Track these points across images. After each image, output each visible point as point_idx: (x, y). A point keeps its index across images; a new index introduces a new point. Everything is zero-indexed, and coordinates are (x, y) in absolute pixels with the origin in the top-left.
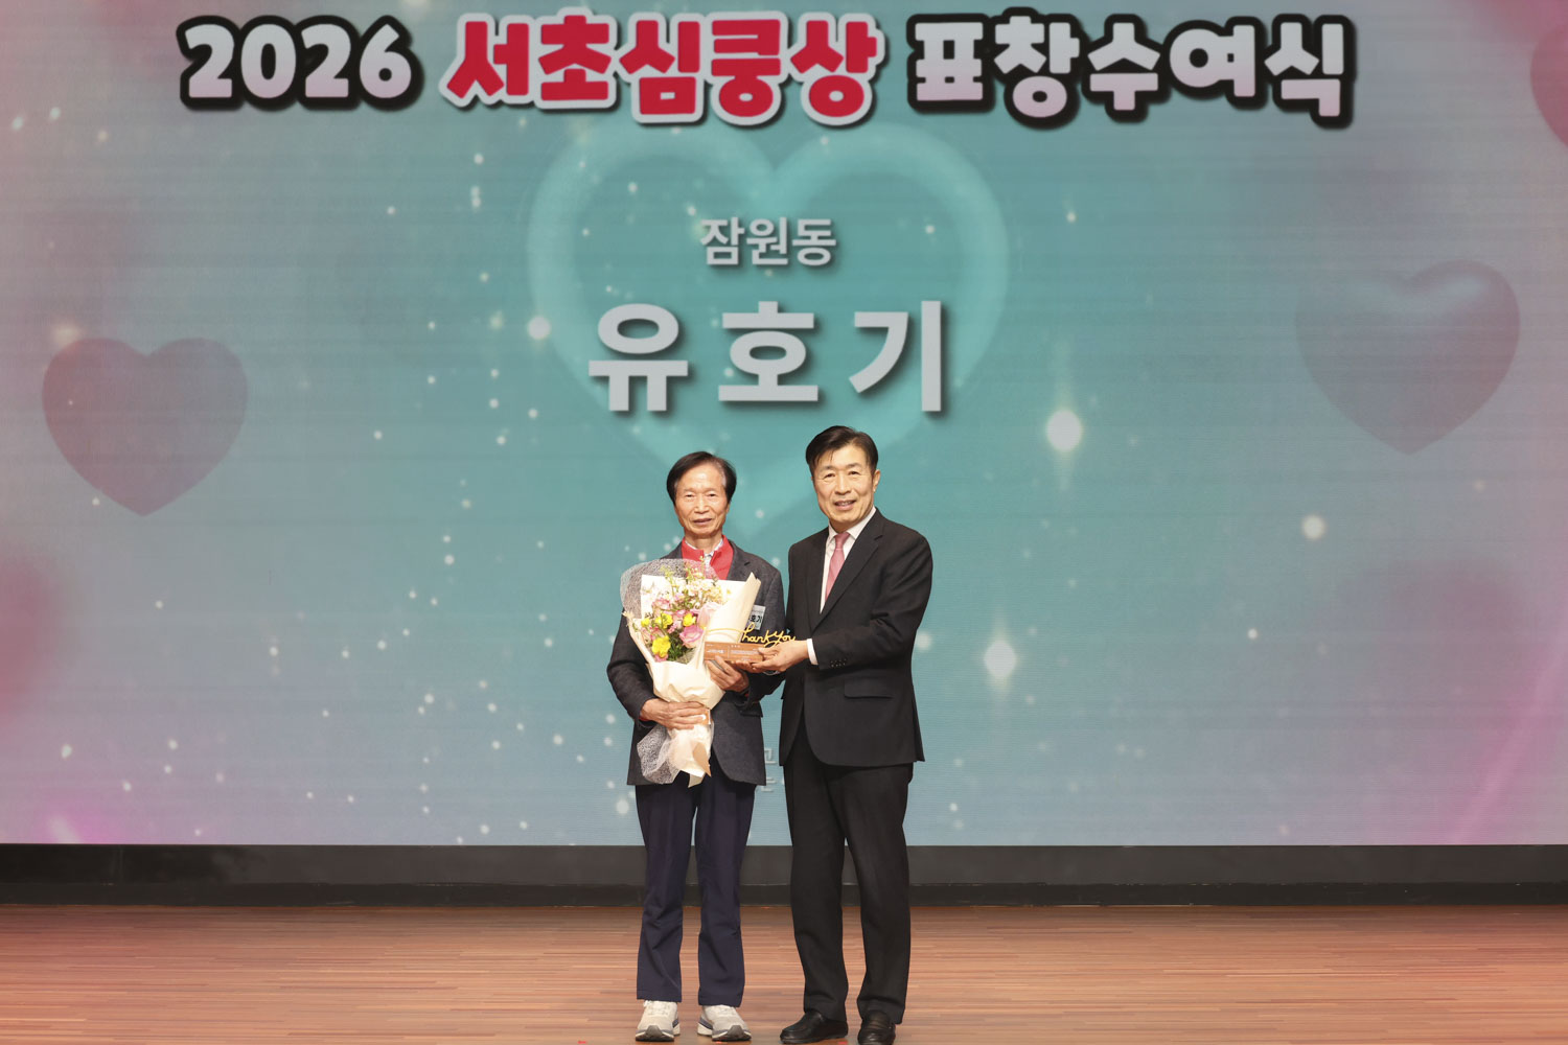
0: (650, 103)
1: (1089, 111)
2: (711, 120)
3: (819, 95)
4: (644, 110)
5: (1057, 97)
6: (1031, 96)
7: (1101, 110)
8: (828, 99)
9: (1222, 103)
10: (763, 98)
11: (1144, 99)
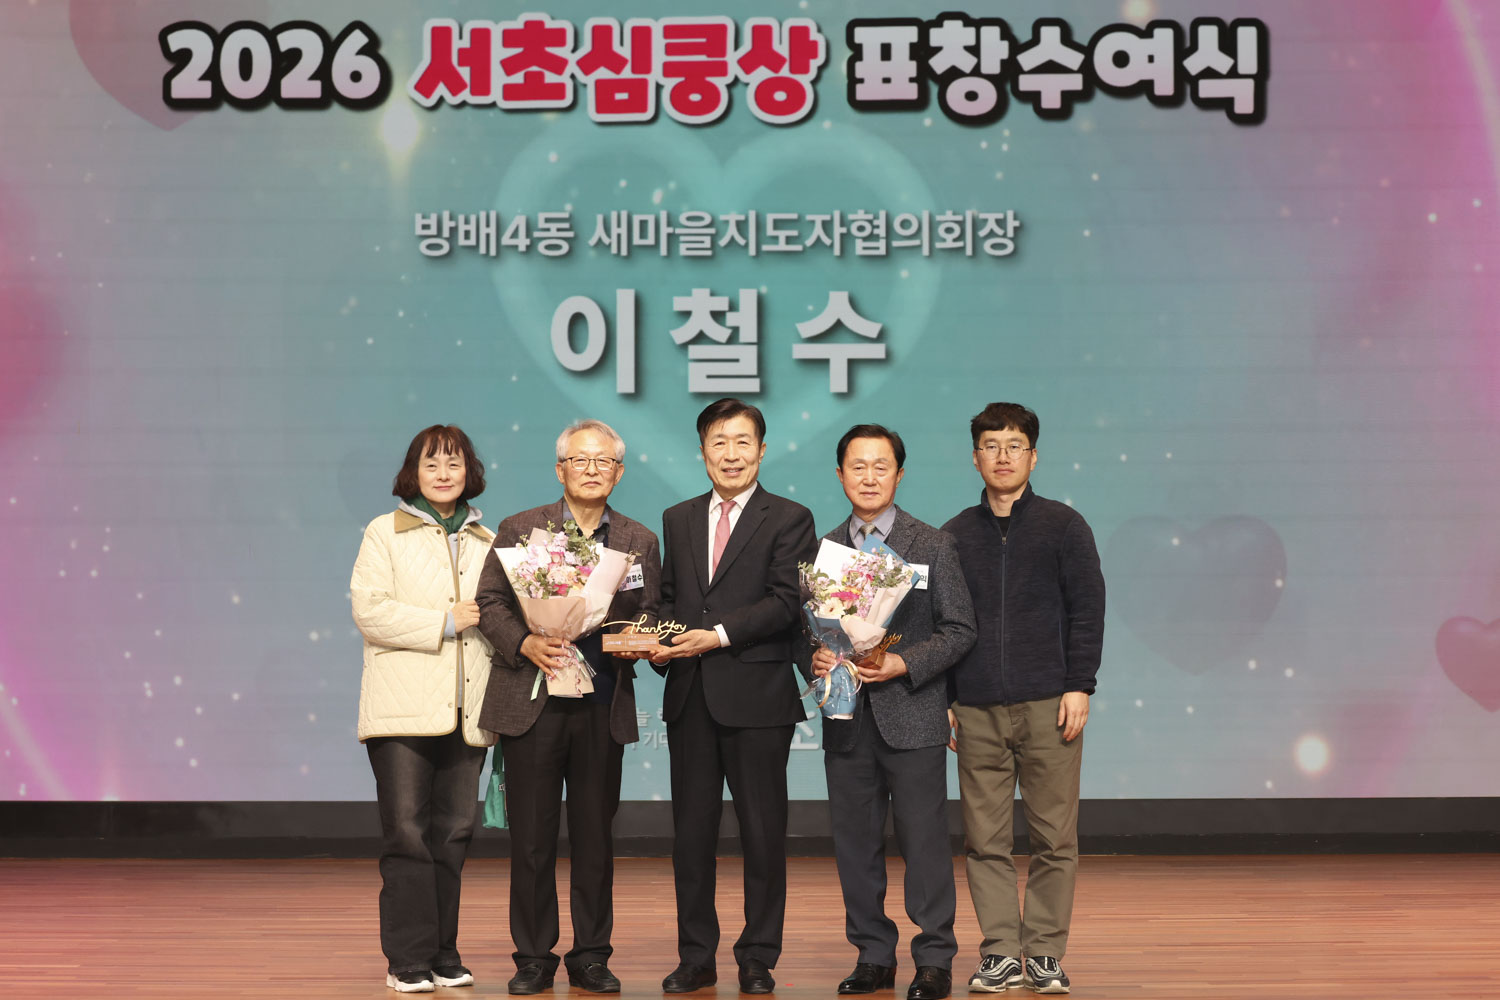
0: (605, 103)
1: (1018, 111)
2: (662, 120)
3: (764, 96)
4: (600, 109)
5: (988, 96)
6: (963, 95)
7: (1029, 109)
8: (773, 99)
9: (1143, 101)
10: (711, 98)
11: (1069, 98)
